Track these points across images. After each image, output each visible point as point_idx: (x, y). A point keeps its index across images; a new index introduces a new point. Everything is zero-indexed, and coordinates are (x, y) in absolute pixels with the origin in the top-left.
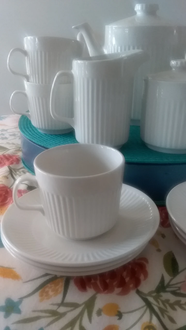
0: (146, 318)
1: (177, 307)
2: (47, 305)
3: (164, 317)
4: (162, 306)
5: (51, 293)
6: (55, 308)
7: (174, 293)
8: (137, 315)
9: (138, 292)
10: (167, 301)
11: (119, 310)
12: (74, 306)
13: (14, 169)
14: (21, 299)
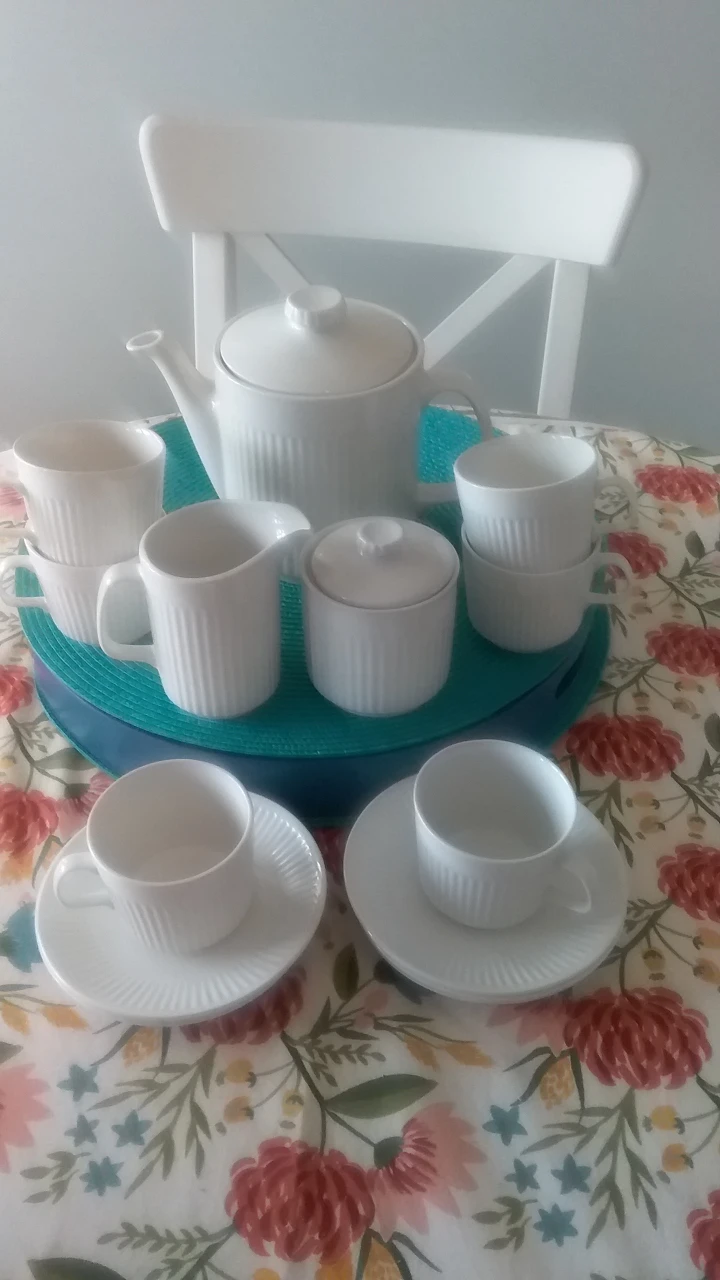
0: (290, 1085)
1: (343, 1057)
2: (137, 1072)
3: (318, 1076)
4: (318, 1060)
5: (142, 1049)
6: (150, 1076)
7: (344, 1032)
8: (278, 1077)
9: (285, 1038)
10: (329, 1048)
11: (251, 1071)
12: (181, 1069)
13: (24, 725)
14: (95, 1065)
